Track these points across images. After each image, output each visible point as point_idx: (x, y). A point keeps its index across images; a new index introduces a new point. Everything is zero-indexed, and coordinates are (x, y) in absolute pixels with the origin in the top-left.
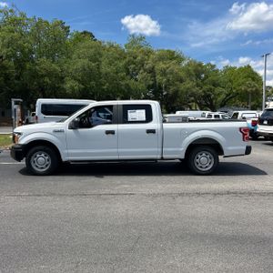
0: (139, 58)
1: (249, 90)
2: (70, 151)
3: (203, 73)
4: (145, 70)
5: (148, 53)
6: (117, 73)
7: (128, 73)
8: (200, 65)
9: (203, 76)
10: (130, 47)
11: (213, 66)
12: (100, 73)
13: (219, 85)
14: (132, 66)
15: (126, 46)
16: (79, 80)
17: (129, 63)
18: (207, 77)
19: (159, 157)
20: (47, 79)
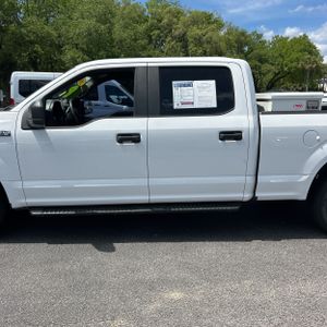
0: (165, 21)
1: (307, 67)
2: (28, 185)
3: (246, 44)
4: (174, 38)
5: (178, 14)
6: (136, 40)
7: (150, 41)
8: (243, 34)
9: (246, 49)
10: (152, 6)
11: (260, 36)
12: (112, 40)
13: (266, 61)
14: (157, 32)
15: (147, 5)
16: (83, 50)
17: (151, 28)
18: (251, 50)
19: (247, 196)
20: (38, 48)
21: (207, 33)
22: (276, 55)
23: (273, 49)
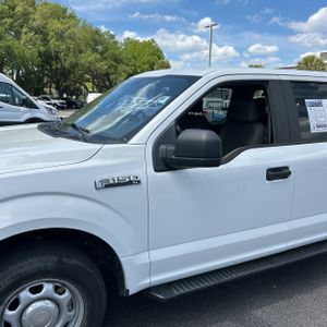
9: (100, 48)
11: (113, 36)
13: (121, 61)
18: (106, 49)
21: (69, 28)
22: (130, 56)
23: (126, 50)
